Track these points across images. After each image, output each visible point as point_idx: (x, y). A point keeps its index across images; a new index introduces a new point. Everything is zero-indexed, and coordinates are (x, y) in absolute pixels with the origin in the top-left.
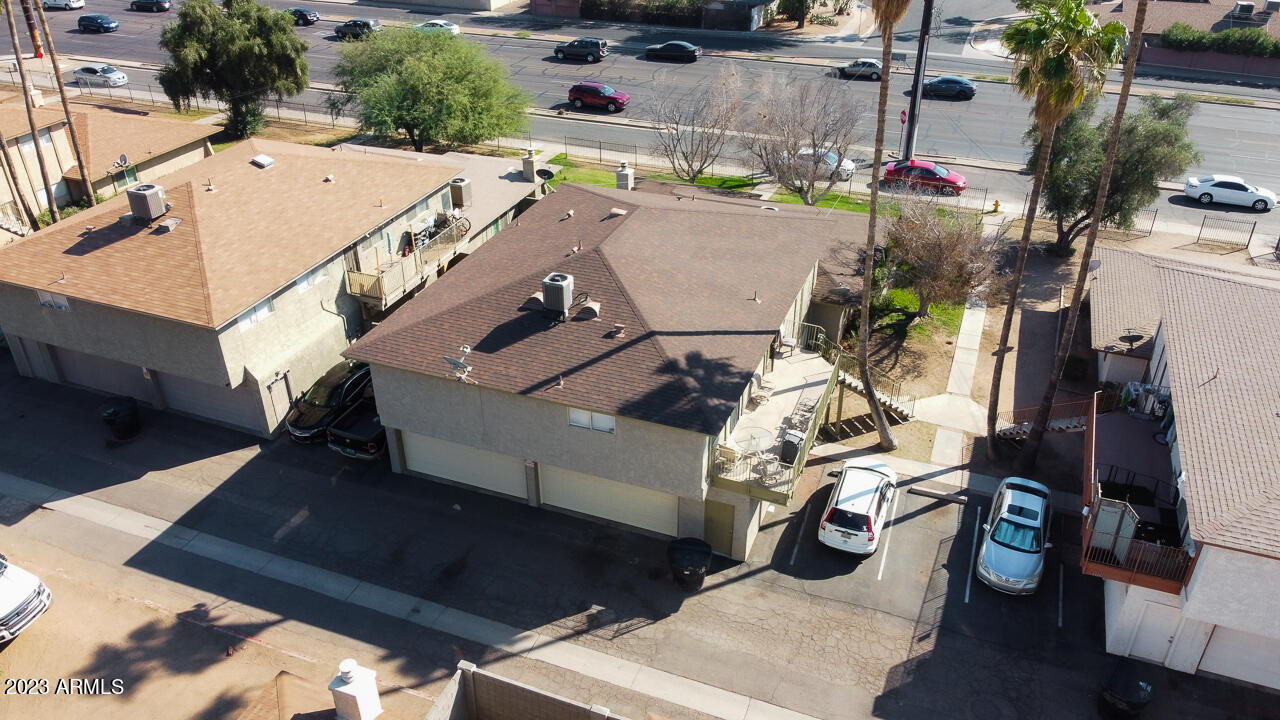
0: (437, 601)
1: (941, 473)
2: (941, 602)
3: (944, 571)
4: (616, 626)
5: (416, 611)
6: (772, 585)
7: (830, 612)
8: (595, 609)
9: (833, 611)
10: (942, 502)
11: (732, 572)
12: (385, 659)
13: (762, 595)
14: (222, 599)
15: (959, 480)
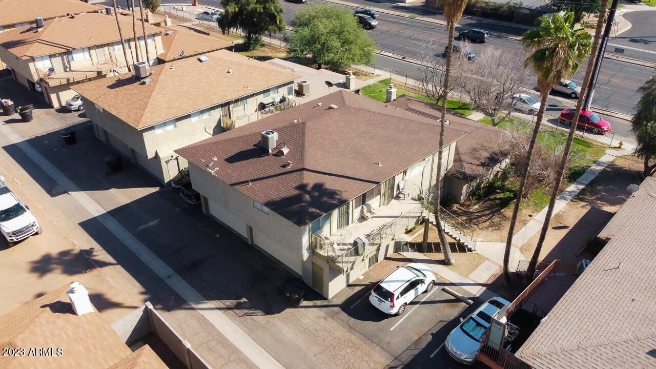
0: (180, 275)
1: (470, 284)
2: (416, 352)
3: (431, 337)
4: (247, 311)
5: (170, 277)
6: (333, 316)
7: (353, 338)
8: (244, 300)
9: (356, 339)
10: (458, 300)
11: (319, 303)
12: (142, 293)
13: (325, 318)
14: (101, 248)
15: (477, 291)
